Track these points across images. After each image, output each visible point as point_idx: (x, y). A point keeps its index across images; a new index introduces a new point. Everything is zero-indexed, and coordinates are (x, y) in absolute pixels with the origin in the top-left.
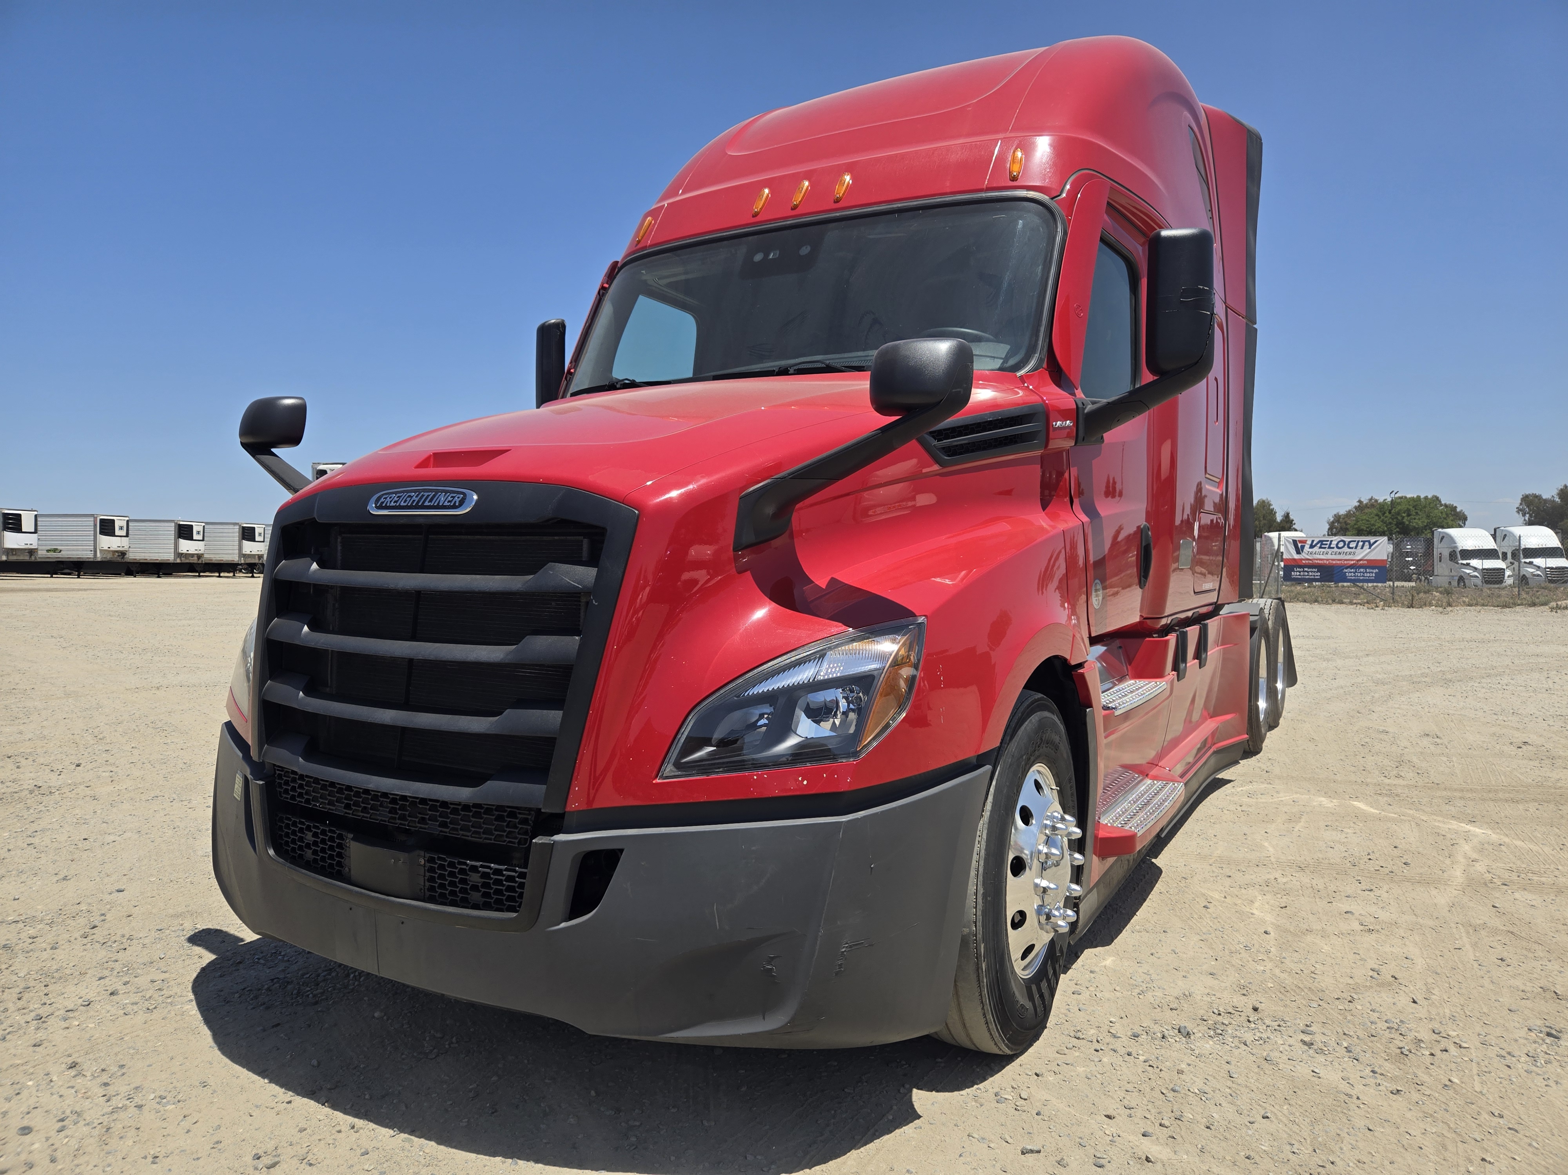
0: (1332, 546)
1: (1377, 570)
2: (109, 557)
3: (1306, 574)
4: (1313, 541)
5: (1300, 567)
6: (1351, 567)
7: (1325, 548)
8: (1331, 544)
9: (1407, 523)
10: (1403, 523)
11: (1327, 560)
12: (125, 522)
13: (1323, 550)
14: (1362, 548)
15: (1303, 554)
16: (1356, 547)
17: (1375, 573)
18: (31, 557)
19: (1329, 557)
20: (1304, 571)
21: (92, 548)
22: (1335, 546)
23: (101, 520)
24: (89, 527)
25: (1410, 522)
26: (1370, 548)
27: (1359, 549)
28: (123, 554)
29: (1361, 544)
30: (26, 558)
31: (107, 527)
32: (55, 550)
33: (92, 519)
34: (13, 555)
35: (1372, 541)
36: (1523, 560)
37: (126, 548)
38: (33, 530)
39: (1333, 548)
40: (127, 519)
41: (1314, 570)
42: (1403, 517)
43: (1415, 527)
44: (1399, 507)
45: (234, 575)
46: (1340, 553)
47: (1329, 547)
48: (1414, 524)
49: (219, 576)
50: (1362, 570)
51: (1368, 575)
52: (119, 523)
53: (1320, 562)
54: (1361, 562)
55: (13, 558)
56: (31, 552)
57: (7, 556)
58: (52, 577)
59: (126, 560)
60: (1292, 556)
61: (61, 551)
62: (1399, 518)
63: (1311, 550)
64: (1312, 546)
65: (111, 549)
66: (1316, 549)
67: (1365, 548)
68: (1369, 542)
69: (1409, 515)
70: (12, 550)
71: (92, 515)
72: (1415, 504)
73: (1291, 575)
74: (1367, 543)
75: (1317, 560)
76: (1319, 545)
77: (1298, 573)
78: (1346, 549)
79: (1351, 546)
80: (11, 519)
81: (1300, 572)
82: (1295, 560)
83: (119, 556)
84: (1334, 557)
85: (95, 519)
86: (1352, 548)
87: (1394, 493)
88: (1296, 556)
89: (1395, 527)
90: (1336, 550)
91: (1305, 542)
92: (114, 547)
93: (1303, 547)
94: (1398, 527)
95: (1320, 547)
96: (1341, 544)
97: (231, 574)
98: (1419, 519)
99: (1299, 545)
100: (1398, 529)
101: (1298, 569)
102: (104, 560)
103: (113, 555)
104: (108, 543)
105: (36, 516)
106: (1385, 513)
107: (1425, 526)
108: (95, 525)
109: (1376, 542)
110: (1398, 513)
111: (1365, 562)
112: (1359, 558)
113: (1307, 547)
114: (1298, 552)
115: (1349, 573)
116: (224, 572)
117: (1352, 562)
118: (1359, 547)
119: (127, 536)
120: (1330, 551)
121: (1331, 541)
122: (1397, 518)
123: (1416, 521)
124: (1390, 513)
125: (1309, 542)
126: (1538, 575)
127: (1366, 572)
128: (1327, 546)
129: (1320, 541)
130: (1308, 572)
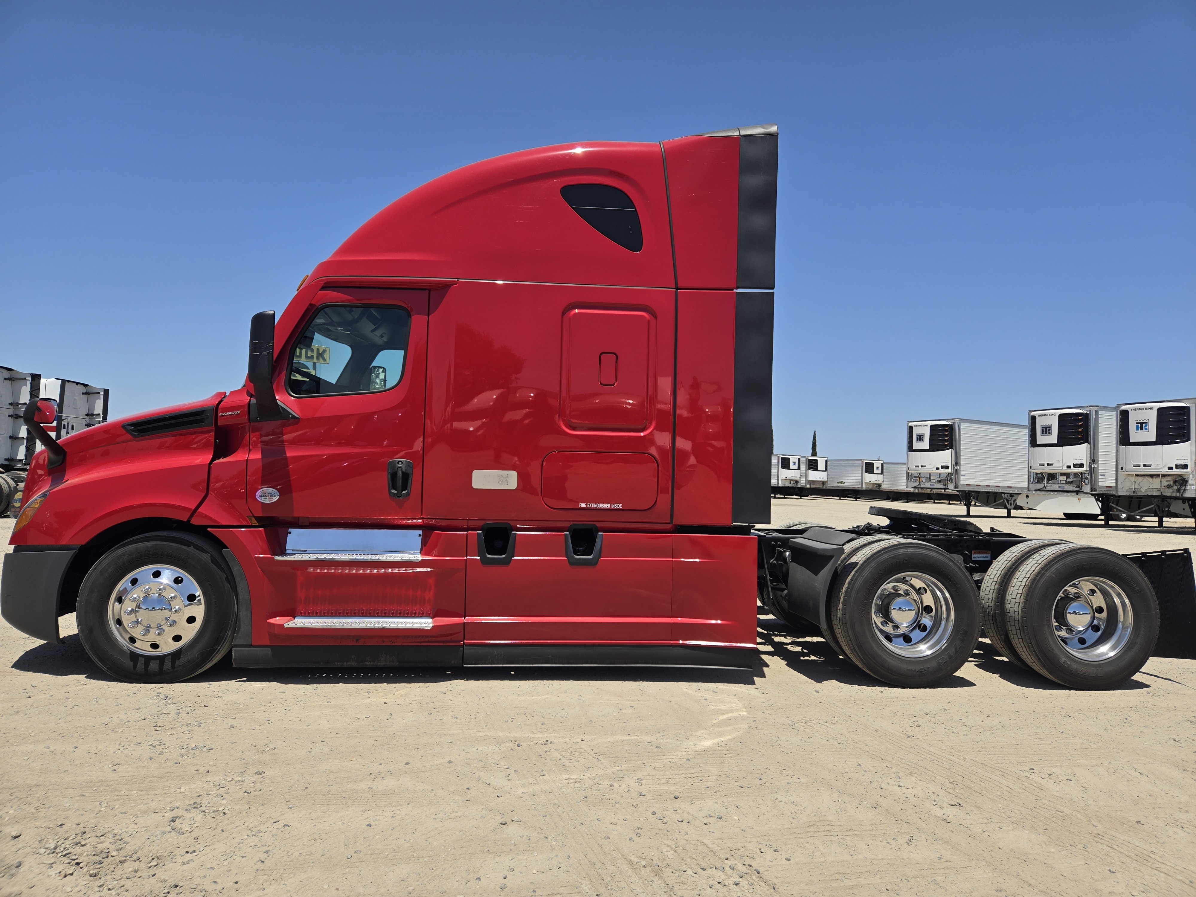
2: (870, 487)
12: (881, 464)
18: (823, 486)
21: (860, 481)
23: (866, 463)
24: (859, 467)
28: (879, 485)
30: (820, 486)
31: (869, 468)
32: (841, 482)
33: (861, 462)
34: (813, 484)
37: (881, 482)
38: (824, 470)
40: (882, 462)
45: (961, 503)
49: (949, 504)
52: (877, 465)
55: (813, 486)
56: (824, 483)
57: (810, 485)
58: (840, 499)
59: (881, 490)
61: (844, 483)
65: (871, 482)
70: (813, 481)
71: (861, 460)
80: (813, 462)
83: (877, 487)
85: (863, 462)
92: (873, 481)
97: (959, 503)
102: (867, 489)
103: (873, 486)
104: (871, 479)
105: (826, 461)
108: (862, 466)
116: (952, 500)
119: (882, 473)
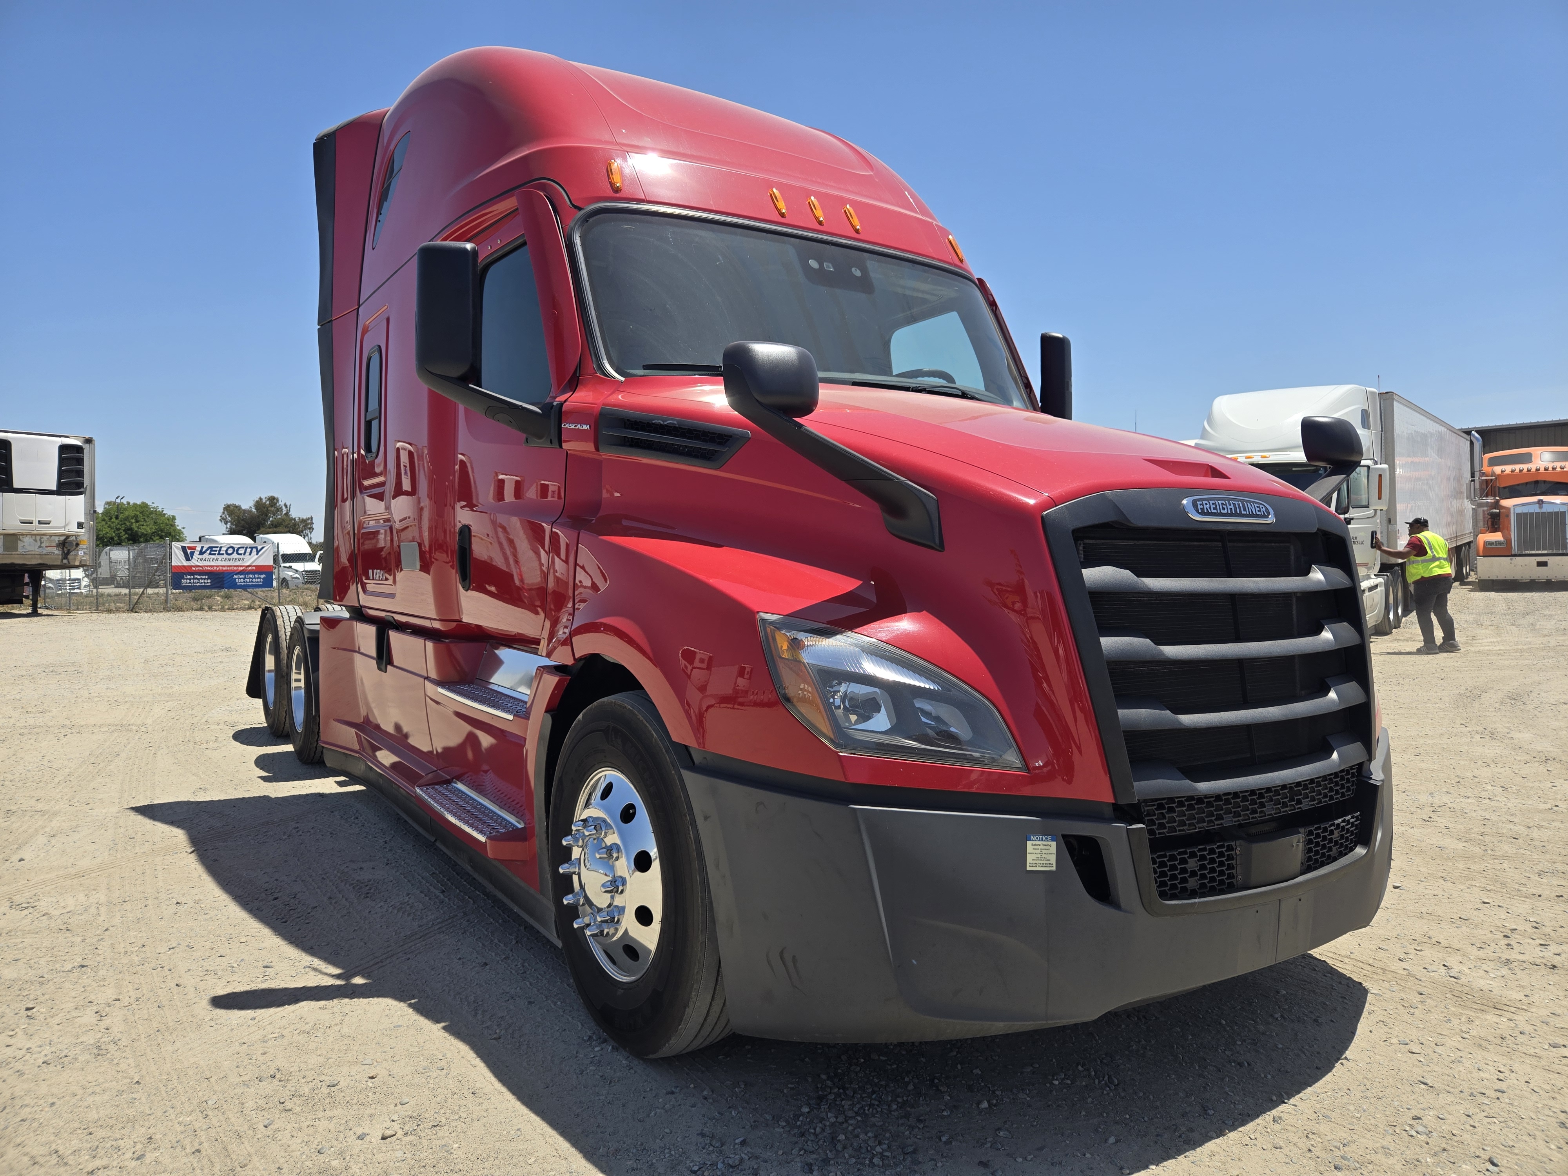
0: (221, 552)
1: (264, 576)
3: (197, 581)
4: (202, 548)
5: (193, 574)
6: (240, 573)
7: (215, 554)
8: (220, 550)
9: (136, 529)
10: (131, 529)
11: (218, 566)
13: (213, 556)
14: (250, 554)
15: (193, 560)
16: (244, 554)
17: (263, 578)
19: (219, 563)
20: (194, 579)
22: (224, 552)
25: (138, 528)
26: (257, 554)
27: (247, 556)
29: (249, 550)
35: (259, 548)
36: (283, 565)
39: (223, 554)
41: (204, 577)
42: (132, 523)
43: (143, 534)
44: (127, 513)
46: (229, 560)
47: (219, 554)
48: (143, 531)
50: (250, 576)
51: (257, 580)
53: (210, 569)
54: (250, 568)
60: (182, 563)
62: (128, 524)
63: (200, 557)
64: (201, 553)
66: (206, 556)
67: (252, 554)
68: (256, 548)
69: (137, 521)
72: (142, 510)
73: (181, 583)
74: (254, 550)
75: (207, 566)
76: (208, 552)
77: (188, 581)
78: (235, 555)
79: (240, 552)
81: (190, 579)
82: (184, 566)
84: (223, 563)
86: (241, 554)
87: (120, 498)
88: (186, 563)
89: (123, 533)
90: (225, 556)
91: (194, 548)
93: (192, 554)
94: (126, 533)
95: (210, 554)
96: (230, 551)
98: (147, 526)
99: (189, 551)
100: (127, 536)
101: (189, 577)
106: (111, 519)
107: (154, 533)
109: (263, 548)
110: (127, 519)
111: (254, 568)
112: (247, 564)
113: (196, 553)
114: (188, 559)
115: (239, 579)
117: (242, 568)
118: (247, 553)
120: (220, 557)
121: (221, 547)
122: (125, 524)
123: (144, 527)
124: (117, 518)
125: (199, 549)
126: (297, 578)
127: (255, 578)
128: (217, 552)
129: (210, 548)
130: (198, 579)
